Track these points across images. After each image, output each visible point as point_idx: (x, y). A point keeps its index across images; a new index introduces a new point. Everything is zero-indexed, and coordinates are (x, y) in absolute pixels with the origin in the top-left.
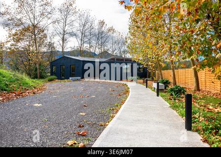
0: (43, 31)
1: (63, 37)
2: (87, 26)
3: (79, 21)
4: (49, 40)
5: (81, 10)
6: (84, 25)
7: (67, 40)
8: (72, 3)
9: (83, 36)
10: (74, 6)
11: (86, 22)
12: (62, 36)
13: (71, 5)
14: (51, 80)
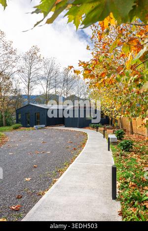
0: (9, 79)
1: (29, 85)
2: (52, 73)
3: (44, 69)
4: (14, 88)
5: (45, 58)
6: (49, 73)
7: (33, 87)
8: (36, 51)
9: (48, 83)
10: (38, 54)
11: (51, 70)
12: (27, 84)
13: (35, 53)
14: (16, 128)
